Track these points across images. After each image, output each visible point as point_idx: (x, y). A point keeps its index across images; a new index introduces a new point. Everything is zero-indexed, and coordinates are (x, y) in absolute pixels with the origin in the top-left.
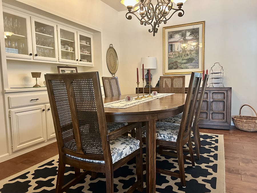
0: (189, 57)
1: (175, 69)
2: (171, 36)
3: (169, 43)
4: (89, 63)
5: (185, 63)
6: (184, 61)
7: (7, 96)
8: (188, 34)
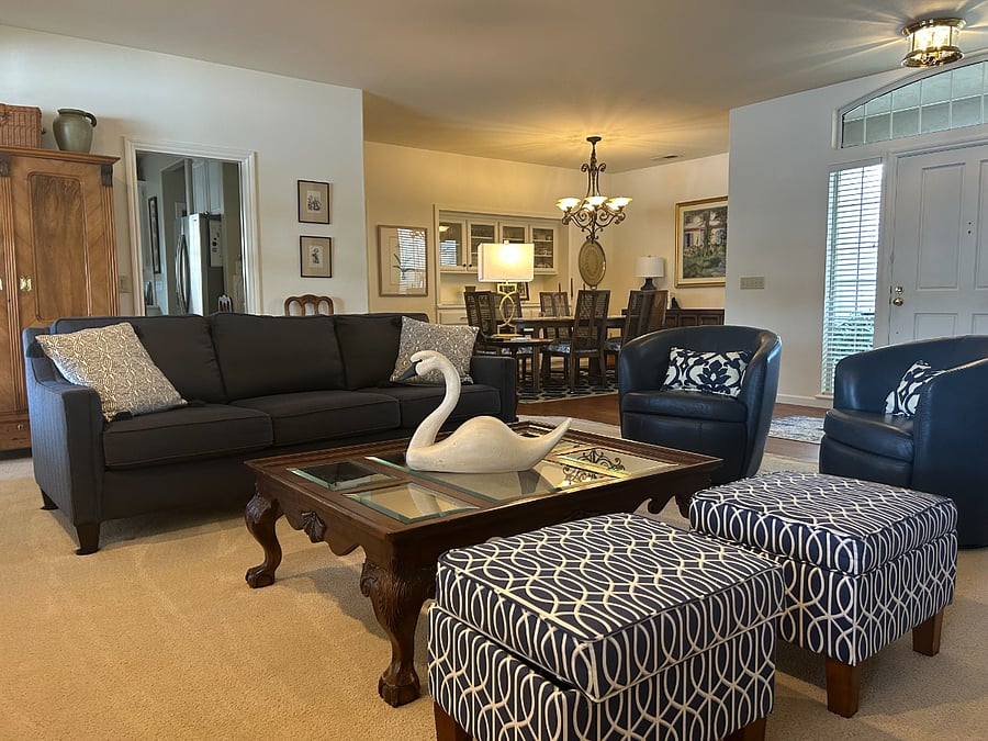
0: (713, 257)
1: (693, 277)
2: (687, 221)
3: (685, 231)
4: (549, 269)
5: (707, 267)
6: (707, 264)
7: (439, 311)
8: (713, 216)
